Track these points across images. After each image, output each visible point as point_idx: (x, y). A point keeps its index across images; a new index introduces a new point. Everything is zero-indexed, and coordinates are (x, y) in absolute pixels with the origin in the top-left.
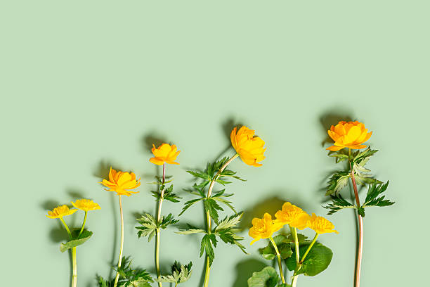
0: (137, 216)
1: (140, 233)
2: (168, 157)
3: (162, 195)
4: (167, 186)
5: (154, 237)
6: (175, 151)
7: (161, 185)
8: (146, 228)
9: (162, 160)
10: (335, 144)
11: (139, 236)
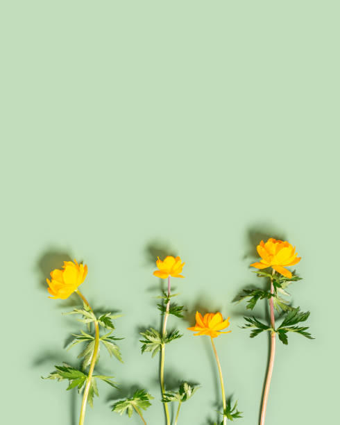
0: (142, 330)
1: (144, 348)
2: (172, 269)
3: (168, 309)
4: (172, 300)
5: (159, 353)
6: (180, 262)
7: (166, 299)
8: (151, 342)
9: (165, 273)
10: (262, 261)
11: (143, 351)
